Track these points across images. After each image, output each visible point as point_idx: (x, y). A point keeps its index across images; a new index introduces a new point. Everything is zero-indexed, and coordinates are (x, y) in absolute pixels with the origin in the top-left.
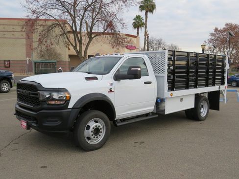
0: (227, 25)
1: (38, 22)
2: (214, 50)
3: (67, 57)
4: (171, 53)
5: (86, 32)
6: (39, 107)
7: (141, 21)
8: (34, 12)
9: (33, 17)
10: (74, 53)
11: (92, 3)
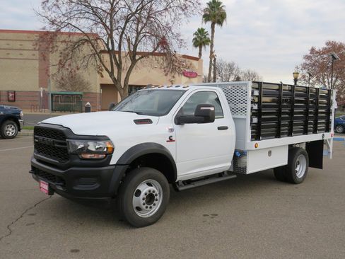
0: (328, 44)
1: (59, 36)
2: (309, 79)
3: (99, 87)
4: (257, 86)
5: (127, 51)
6: (68, 162)
7: (205, 37)
8: (53, 22)
9: (53, 29)
10: (110, 81)
11: (137, 10)
